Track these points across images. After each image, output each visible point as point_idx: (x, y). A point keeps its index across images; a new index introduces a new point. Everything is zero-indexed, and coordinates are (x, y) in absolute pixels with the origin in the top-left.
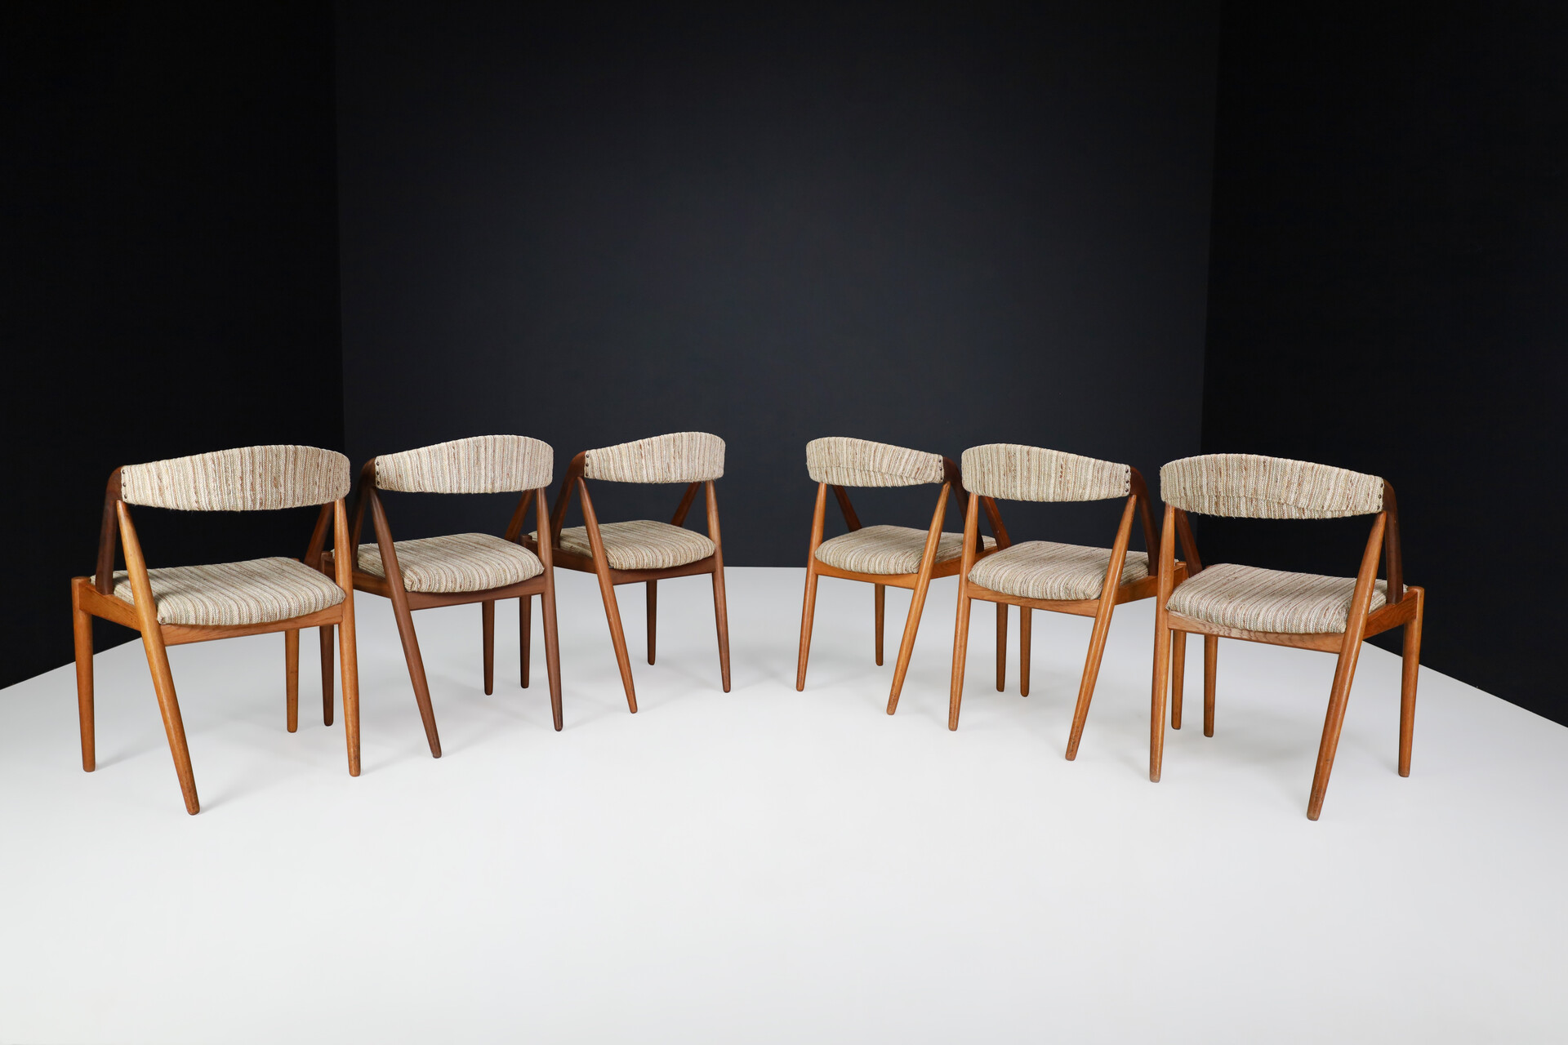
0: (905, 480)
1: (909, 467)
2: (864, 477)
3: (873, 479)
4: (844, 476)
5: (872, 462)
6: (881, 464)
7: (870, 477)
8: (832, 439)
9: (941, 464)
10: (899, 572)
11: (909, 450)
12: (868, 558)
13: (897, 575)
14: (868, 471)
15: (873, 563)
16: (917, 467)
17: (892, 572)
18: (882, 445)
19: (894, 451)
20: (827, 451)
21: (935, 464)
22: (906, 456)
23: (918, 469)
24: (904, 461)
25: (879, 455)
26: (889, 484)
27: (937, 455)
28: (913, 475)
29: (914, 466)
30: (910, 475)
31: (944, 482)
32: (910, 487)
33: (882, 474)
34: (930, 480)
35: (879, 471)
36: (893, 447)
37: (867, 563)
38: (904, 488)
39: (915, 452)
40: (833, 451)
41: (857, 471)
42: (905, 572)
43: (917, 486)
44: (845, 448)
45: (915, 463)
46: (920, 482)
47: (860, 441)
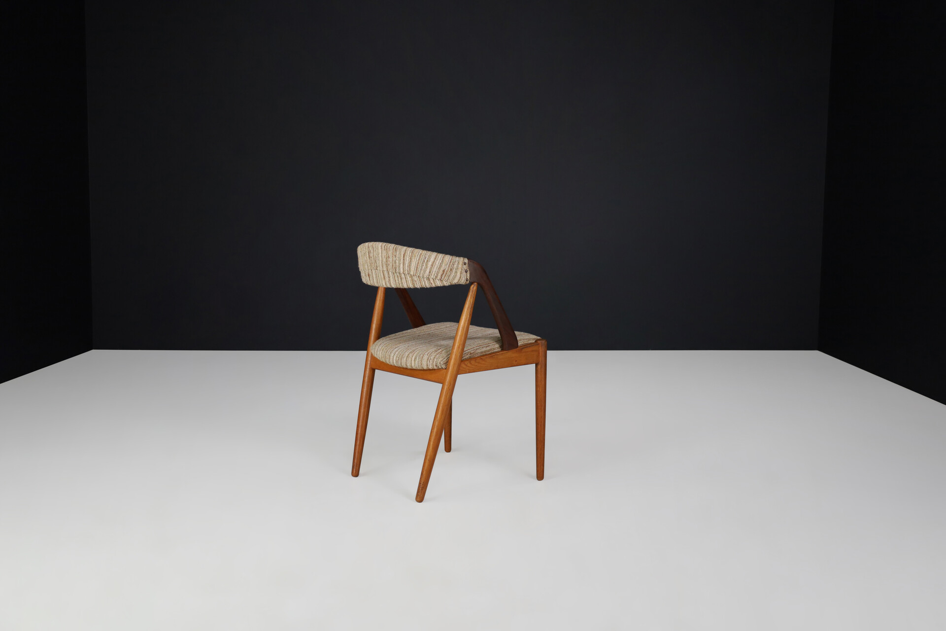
0: (432, 281)
1: (435, 269)
2: (396, 279)
3: (404, 280)
4: (381, 278)
5: (402, 265)
6: (409, 266)
7: (401, 279)
8: (371, 244)
9: (465, 267)
10: (430, 367)
11: (434, 254)
12: (407, 354)
13: (430, 370)
14: (400, 273)
15: (410, 359)
16: (442, 269)
17: (425, 368)
18: (410, 249)
19: (421, 254)
20: (368, 255)
21: (460, 266)
22: (432, 260)
23: (444, 271)
24: (430, 263)
25: (407, 259)
26: (418, 286)
27: (462, 259)
28: (439, 277)
29: (439, 269)
30: (436, 277)
31: (471, 283)
32: (437, 288)
33: (411, 277)
34: (455, 281)
35: (408, 274)
36: (420, 251)
37: (405, 359)
38: (431, 289)
39: (441, 256)
40: (371, 255)
41: (390, 273)
42: (435, 368)
43: (444, 287)
44: (380, 252)
45: (441, 266)
46: (446, 284)
47: (393, 245)
